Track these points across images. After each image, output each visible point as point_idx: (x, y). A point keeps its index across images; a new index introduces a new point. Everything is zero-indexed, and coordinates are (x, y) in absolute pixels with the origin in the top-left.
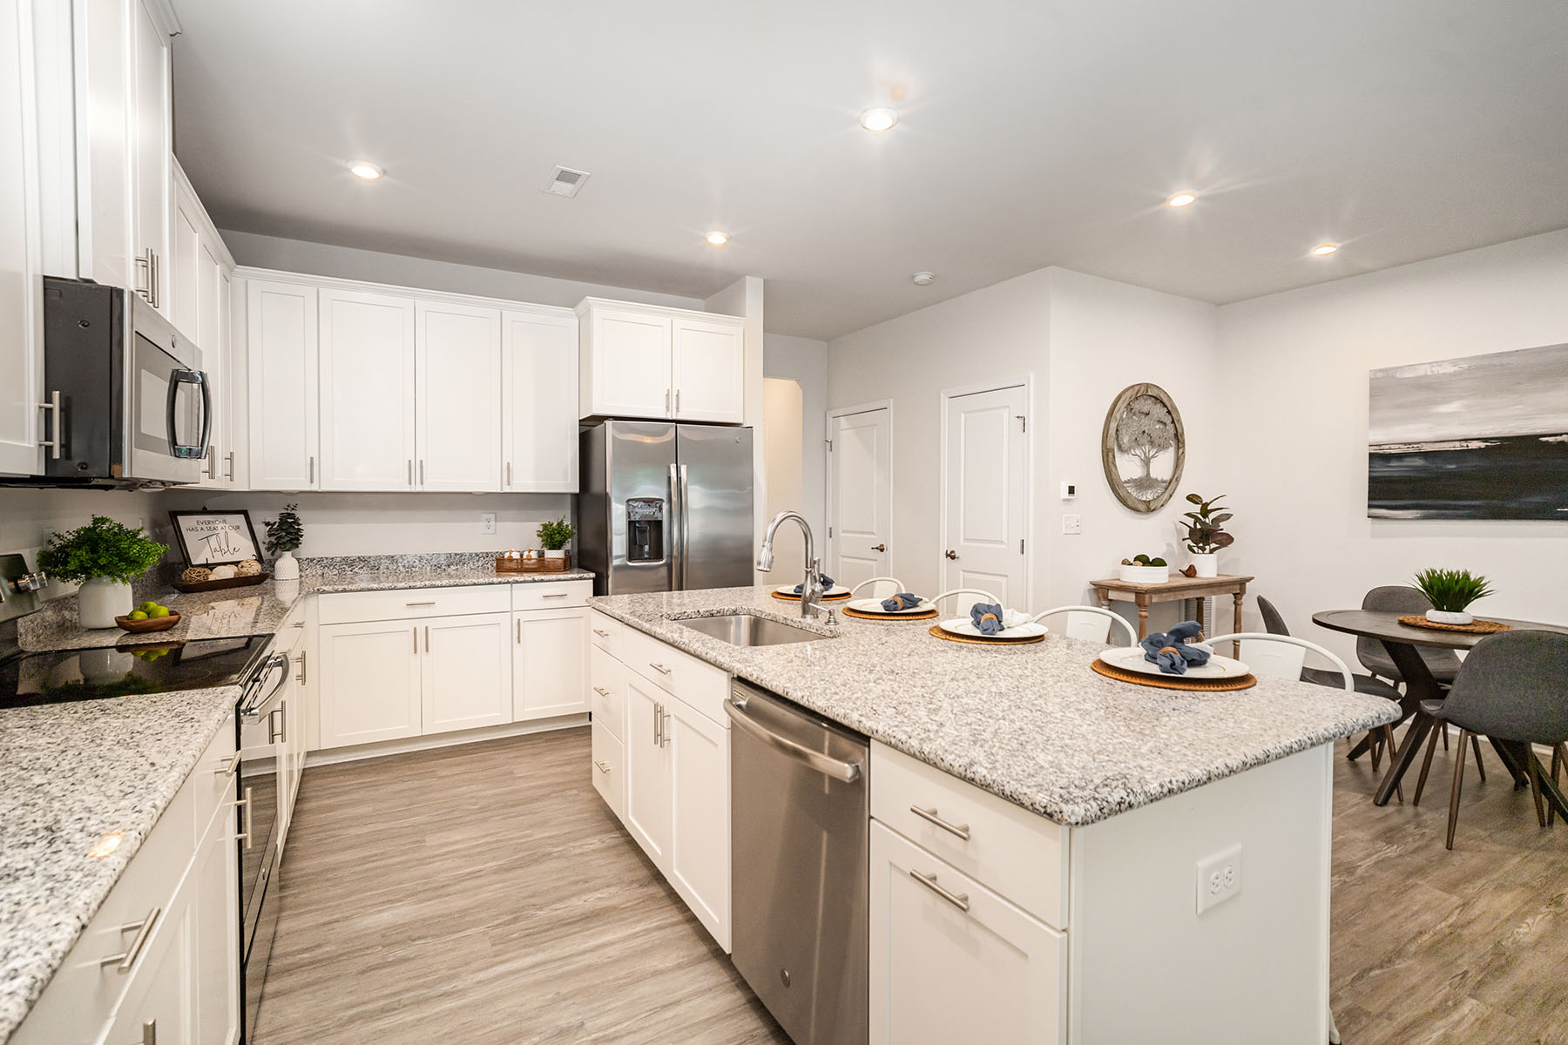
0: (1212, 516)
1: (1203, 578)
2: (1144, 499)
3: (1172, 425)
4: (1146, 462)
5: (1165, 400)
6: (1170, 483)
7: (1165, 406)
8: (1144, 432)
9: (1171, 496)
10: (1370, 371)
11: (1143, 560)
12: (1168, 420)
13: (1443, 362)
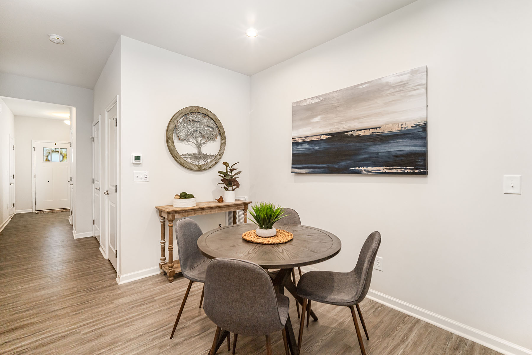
0: (234, 172)
1: (227, 203)
2: (197, 164)
3: (217, 129)
4: (199, 147)
5: (210, 115)
6: (216, 157)
7: (211, 119)
8: (197, 131)
9: (216, 163)
10: (293, 103)
11: (184, 196)
12: (214, 126)
13: (314, 97)
